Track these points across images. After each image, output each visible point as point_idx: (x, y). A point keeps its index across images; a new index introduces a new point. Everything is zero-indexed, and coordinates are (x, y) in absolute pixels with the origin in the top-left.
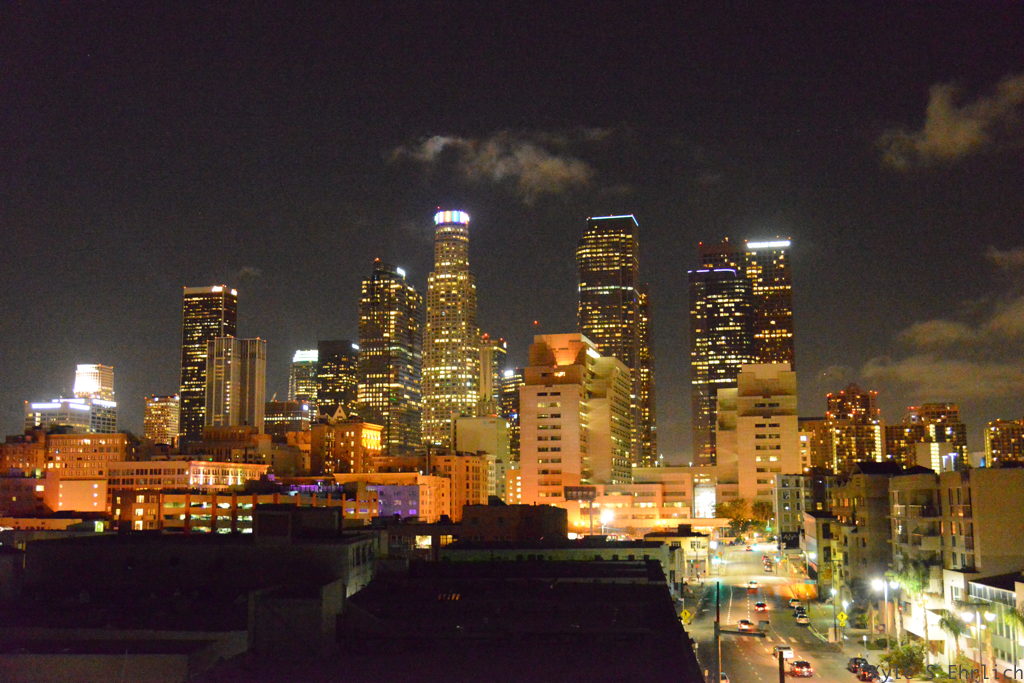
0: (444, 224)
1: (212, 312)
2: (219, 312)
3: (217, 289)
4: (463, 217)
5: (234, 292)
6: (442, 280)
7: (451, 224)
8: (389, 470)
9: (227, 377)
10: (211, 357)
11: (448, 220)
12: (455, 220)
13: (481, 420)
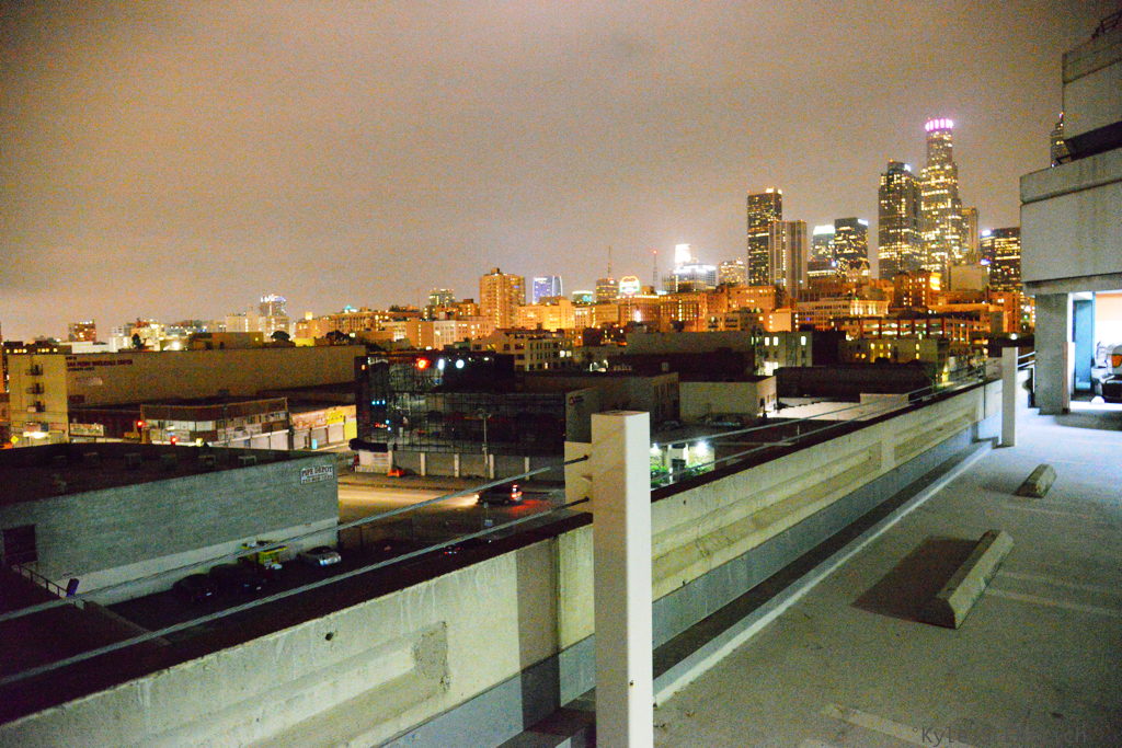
0: (935, 130)
1: (766, 206)
2: (771, 207)
3: (770, 191)
4: (950, 124)
5: (780, 192)
6: (933, 170)
7: (940, 130)
8: (957, 302)
9: (783, 248)
10: (772, 235)
11: (937, 127)
12: (942, 127)
13: (969, 267)
